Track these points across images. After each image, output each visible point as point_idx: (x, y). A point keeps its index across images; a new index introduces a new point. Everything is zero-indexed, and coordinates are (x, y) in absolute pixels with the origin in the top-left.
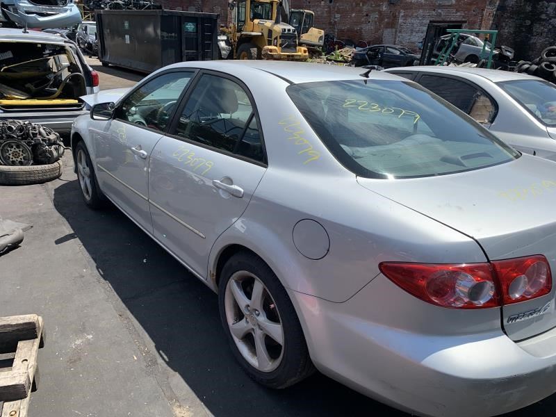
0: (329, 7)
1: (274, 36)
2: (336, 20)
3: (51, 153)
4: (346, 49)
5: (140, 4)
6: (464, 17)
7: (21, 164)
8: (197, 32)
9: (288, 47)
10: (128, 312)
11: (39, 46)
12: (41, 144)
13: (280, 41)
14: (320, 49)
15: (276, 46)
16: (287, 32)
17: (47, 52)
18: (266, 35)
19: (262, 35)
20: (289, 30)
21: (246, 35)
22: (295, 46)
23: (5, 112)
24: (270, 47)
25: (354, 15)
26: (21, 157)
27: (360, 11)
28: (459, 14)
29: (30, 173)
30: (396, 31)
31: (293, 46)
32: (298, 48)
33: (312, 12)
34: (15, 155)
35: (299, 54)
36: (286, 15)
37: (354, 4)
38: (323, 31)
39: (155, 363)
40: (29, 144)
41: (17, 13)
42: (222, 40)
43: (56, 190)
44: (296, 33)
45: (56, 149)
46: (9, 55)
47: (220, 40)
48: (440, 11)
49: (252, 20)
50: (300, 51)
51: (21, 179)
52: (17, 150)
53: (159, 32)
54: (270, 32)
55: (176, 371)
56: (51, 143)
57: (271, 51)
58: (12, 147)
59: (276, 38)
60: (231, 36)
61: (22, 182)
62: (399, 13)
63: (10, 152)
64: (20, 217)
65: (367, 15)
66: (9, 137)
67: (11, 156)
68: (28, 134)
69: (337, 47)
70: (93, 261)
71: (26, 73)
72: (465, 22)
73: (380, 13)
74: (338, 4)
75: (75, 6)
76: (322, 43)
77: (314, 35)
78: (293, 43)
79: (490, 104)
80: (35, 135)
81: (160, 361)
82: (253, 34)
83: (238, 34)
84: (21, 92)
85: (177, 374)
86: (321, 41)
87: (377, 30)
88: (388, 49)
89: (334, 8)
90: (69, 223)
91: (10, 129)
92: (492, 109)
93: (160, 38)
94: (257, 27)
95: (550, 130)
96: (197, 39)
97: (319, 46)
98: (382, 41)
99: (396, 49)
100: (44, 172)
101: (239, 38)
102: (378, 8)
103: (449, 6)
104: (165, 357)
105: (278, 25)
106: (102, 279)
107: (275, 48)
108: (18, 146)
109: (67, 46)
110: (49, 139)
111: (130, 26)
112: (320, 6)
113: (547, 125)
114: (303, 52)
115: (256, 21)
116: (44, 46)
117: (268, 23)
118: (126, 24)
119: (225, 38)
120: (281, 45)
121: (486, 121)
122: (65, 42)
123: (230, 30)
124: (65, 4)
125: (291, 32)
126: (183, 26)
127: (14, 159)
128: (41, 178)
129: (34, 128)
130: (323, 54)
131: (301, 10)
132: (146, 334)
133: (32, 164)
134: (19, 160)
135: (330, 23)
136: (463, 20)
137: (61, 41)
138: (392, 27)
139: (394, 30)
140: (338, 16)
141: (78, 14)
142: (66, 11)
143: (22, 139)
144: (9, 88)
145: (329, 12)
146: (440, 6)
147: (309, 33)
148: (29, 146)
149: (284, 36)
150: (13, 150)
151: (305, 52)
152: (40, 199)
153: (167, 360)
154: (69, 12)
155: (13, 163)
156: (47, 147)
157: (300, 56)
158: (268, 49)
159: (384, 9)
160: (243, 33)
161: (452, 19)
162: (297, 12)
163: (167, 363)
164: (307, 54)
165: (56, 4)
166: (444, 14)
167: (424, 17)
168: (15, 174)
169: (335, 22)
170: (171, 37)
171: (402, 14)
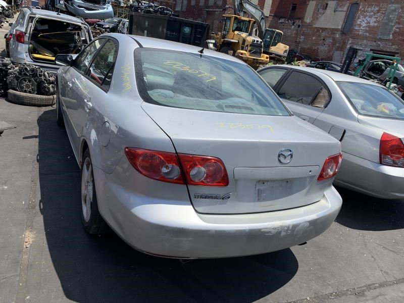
0: (297, 30)
1: (246, 44)
2: (301, 40)
3: (49, 89)
4: (303, 61)
5: (164, 12)
6: (397, 50)
7: (30, 92)
8: (191, 34)
9: (255, 53)
10: (38, 181)
11: (65, 24)
12: (42, 81)
13: (249, 48)
14: (284, 59)
15: (246, 51)
16: (255, 42)
17: (70, 28)
18: (241, 42)
19: (239, 42)
20: (258, 41)
21: (227, 41)
22: (260, 53)
23: (34, 61)
24: (242, 51)
25: (314, 38)
26: (31, 88)
27: (319, 36)
28: (393, 47)
29: (32, 98)
30: (344, 53)
31: (258, 53)
32: (262, 55)
33: (281, 32)
34: (27, 86)
35: (262, 59)
36: (262, 32)
37: (316, 30)
38: (288, 47)
39: (34, 207)
40: (36, 81)
41: (73, 6)
42: (212, 43)
43: (45, 112)
44: (263, 44)
45: (53, 87)
46: (46, 27)
47: (209, 43)
48: (379, 43)
49: (234, 31)
50: (263, 57)
51: (26, 101)
52: (29, 83)
53: (165, 30)
54: (244, 41)
55: (42, 214)
56: (50, 83)
57: (242, 54)
58: (26, 81)
59: (247, 46)
60: (218, 40)
61: (26, 104)
62: (348, 40)
63: (25, 84)
64: (13, 121)
65: (324, 39)
66: (25, 75)
67: (25, 87)
68: (37, 74)
69: (296, 59)
70: (38, 151)
71: (55, 40)
72: (398, 53)
73: (334, 39)
74: (303, 29)
75: (111, 6)
76: (286, 54)
77: (280, 49)
78: (259, 51)
79: (327, 94)
80: (40, 75)
81: (38, 207)
82: (232, 41)
83: (222, 40)
84: (50, 52)
85: (42, 217)
86: (285, 54)
87: (329, 51)
88: (333, 65)
89: (300, 32)
90: (39, 130)
91: (26, 69)
92: (327, 98)
93: (165, 35)
94: (235, 37)
95: (360, 117)
96: (190, 39)
97: (284, 57)
98: (332, 59)
99: (338, 66)
100: (42, 100)
101: (223, 43)
102: (332, 35)
103: (387, 40)
104: (42, 206)
105: (251, 37)
106: (36, 161)
107: (246, 52)
108: (29, 81)
109: (83, 26)
110: (49, 80)
111: (148, 25)
112: (290, 29)
113: (359, 114)
114: (265, 58)
115: (236, 32)
116: (68, 25)
117: (244, 35)
118: (147, 23)
119: (214, 41)
120: (250, 51)
121: (323, 106)
122: (82, 24)
123: (218, 36)
124: (104, 4)
125: (259, 43)
126: (182, 28)
127: (26, 89)
128: (39, 103)
129: (42, 71)
130: (286, 63)
131: (274, 30)
132: (40, 193)
133: (36, 94)
134: (29, 90)
135: (296, 42)
136: (397, 51)
137: (79, 22)
138: (341, 50)
139: (342, 53)
140: (302, 37)
141: (111, 12)
142: (105, 8)
143: (32, 77)
144: (44, 48)
145: (296, 34)
146: (380, 40)
147: (277, 46)
148: (36, 82)
149: (253, 44)
150: (26, 83)
151: (267, 58)
152: (31, 114)
153: (42, 208)
154: (106, 9)
155: (25, 91)
156: (47, 85)
157: (263, 60)
158: (240, 53)
159: (337, 37)
160: (225, 39)
161: (388, 50)
162: (271, 31)
163: (41, 210)
164: (268, 60)
165: (99, 3)
166: (382, 46)
167: (366, 46)
168: (23, 97)
169: (300, 41)
170: (173, 35)
171: (350, 42)
